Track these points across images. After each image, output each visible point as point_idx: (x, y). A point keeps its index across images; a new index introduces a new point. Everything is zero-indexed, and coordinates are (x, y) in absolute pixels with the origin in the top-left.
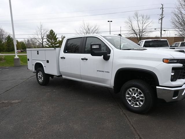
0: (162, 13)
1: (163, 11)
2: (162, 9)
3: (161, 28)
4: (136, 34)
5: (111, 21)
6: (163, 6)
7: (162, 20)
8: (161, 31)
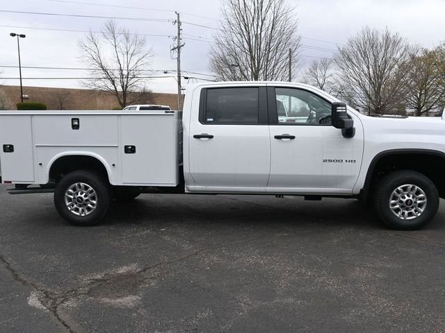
0: (179, 34)
1: (179, 29)
2: (177, 24)
3: (179, 71)
4: (113, 82)
5: (23, 36)
6: (178, 17)
7: (179, 53)
8: (179, 77)
